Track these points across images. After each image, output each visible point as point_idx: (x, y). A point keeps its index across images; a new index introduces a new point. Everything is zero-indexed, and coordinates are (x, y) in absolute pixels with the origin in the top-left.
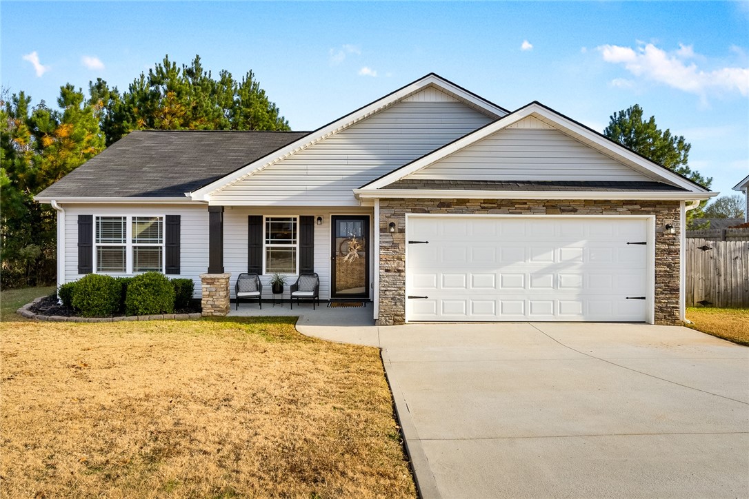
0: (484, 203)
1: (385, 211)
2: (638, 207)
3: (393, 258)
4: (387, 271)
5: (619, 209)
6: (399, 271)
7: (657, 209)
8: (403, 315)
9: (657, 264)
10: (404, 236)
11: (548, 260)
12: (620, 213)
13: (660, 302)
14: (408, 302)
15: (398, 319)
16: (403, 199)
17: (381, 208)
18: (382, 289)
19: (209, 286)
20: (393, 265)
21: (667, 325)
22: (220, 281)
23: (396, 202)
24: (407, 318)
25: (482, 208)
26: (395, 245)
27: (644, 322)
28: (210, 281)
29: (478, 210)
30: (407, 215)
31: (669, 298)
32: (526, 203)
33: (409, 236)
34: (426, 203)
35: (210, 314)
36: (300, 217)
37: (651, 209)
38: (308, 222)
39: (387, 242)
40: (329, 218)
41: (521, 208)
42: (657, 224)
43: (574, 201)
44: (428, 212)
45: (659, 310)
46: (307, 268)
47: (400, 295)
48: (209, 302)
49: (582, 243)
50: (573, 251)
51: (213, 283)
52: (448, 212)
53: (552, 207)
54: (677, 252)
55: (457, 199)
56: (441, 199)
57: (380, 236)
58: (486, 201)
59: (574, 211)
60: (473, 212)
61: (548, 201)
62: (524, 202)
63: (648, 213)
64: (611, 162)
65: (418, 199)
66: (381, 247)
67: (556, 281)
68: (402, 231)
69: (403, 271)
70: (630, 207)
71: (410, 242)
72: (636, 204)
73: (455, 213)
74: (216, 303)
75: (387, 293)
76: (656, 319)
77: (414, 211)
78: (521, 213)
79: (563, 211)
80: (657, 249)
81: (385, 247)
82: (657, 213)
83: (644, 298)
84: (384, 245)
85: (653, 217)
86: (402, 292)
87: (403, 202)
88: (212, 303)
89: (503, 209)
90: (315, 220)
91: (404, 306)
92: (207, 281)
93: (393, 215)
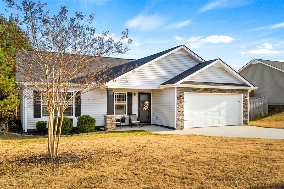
0: (204, 89)
1: (178, 91)
2: (239, 91)
3: (181, 107)
4: (179, 111)
5: (235, 92)
6: (182, 111)
7: (243, 92)
8: (183, 126)
9: (243, 108)
10: (183, 100)
11: (218, 107)
12: (236, 93)
13: (244, 119)
14: (185, 122)
15: (182, 128)
16: (183, 88)
17: (177, 90)
18: (178, 118)
19: (110, 120)
20: (180, 110)
21: (245, 125)
22: (114, 117)
23: (181, 89)
24: (184, 127)
25: (204, 91)
26: (181, 103)
27: (239, 125)
28: (110, 118)
29: (203, 91)
30: (184, 93)
31: (246, 118)
32: (214, 90)
33: (185, 100)
34: (189, 89)
35: (110, 131)
36: (128, 93)
37: (242, 92)
38: (130, 95)
39: (179, 102)
40: (137, 93)
41: (213, 91)
42: (243, 96)
43: (226, 89)
44: (190, 92)
45: (244, 121)
46: (130, 113)
47: (182, 119)
48: (110, 126)
49: (226, 102)
50: (224, 104)
51: (111, 119)
52: (195, 92)
53: (221, 91)
54: (247, 104)
55: (198, 88)
56: (193, 88)
57: (177, 100)
58: (205, 89)
59: (225, 92)
60: (201, 92)
61: (220, 89)
62: (214, 89)
63: (241, 93)
64: (234, 78)
65: (187, 88)
66: (177, 104)
67: (220, 114)
68: (183, 98)
69: (183, 112)
70: (238, 91)
71: (185, 102)
72: (239, 90)
73: (197, 92)
74: (113, 126)
75: (179, 119)
76: (243, 124)
77: (186, 91)
78: (213, 93)
79: (223, 92)
80: (243, 103)
81: (178, 104)
82: (243, 93)
83: (239, 118)
84: (178, 103)
85: (242, 94)
86: (183, 118)
87: (183, 89)
88: (111, 126)
89: (209, 91)
90: (133, 94)
91: (183, 123)
92: (109, 118)
93: (180, 93)
